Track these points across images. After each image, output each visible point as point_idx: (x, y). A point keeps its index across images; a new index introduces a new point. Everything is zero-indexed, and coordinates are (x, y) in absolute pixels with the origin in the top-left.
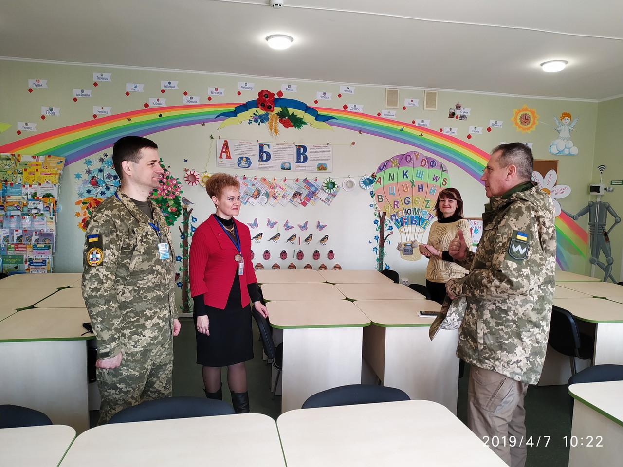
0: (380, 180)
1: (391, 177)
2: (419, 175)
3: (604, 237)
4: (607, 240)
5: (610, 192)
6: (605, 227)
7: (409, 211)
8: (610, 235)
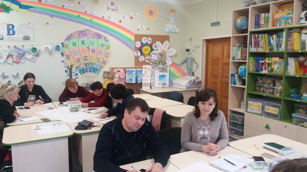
0: (67, 46)
1: (75, 44)
2: (92, 43)
3: (192, 74)
4: (194, 76)
5: (194, 52)
6: (193, 70)
7: (87, 64)
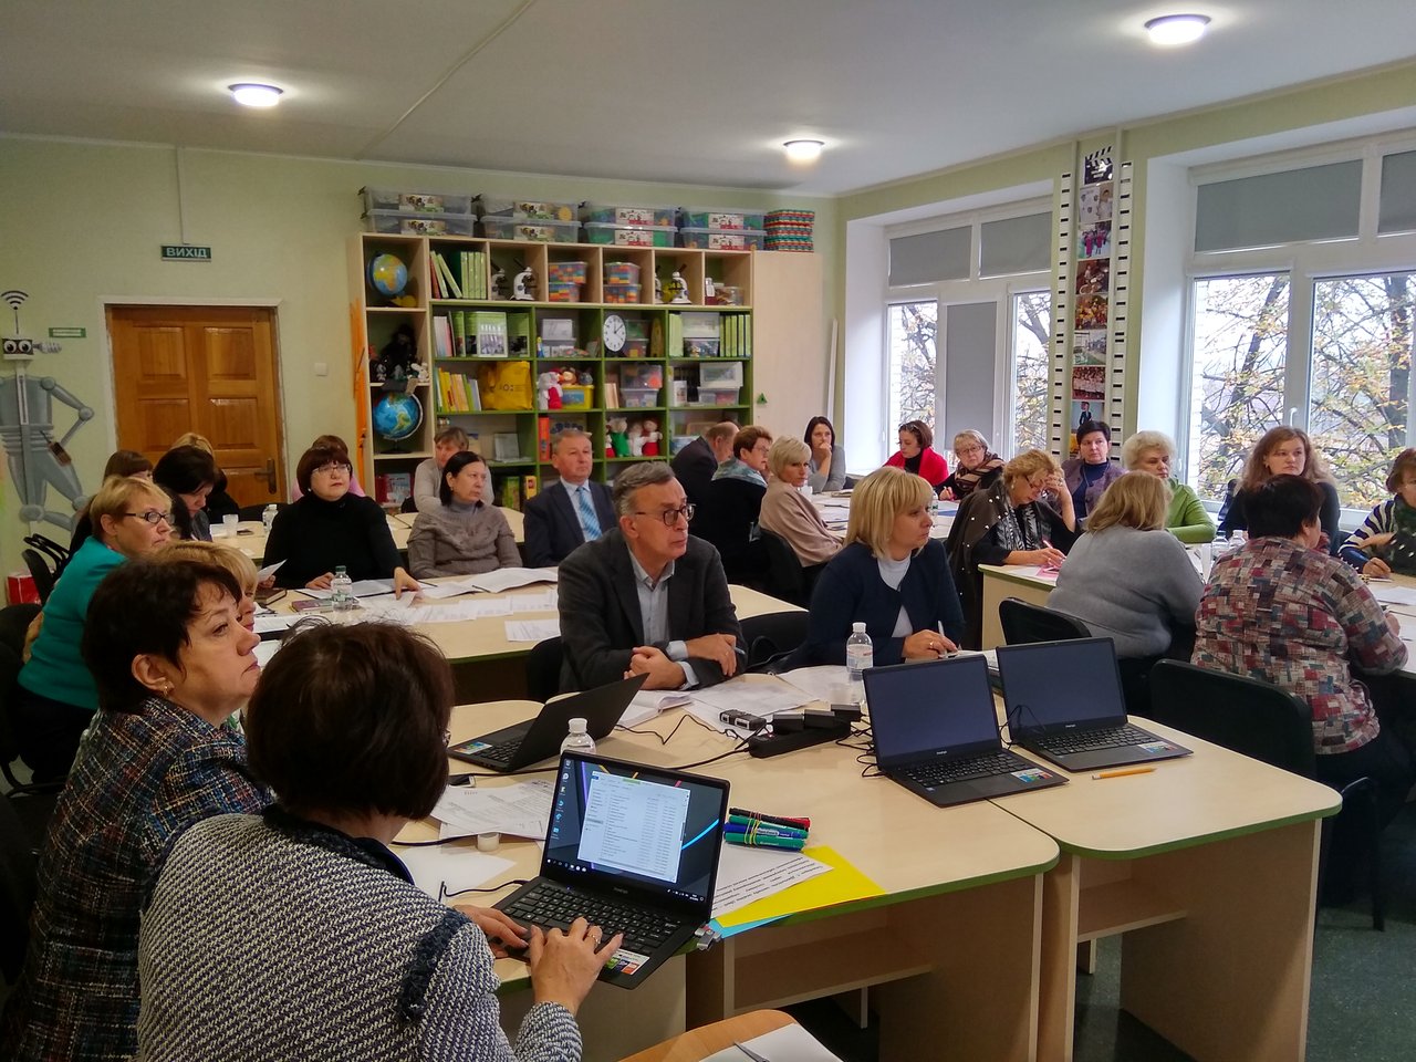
3: (51, 455)
4: (66, 460)
5: (52, 354)
6: (52, 433)
8: (67, 448)
